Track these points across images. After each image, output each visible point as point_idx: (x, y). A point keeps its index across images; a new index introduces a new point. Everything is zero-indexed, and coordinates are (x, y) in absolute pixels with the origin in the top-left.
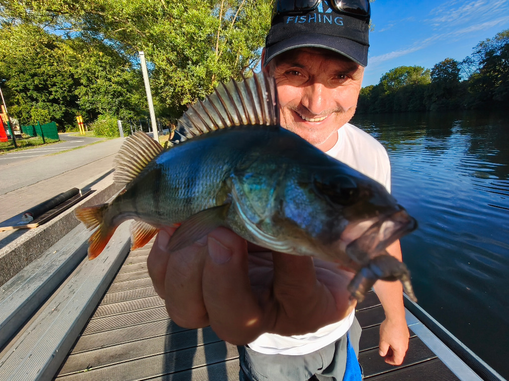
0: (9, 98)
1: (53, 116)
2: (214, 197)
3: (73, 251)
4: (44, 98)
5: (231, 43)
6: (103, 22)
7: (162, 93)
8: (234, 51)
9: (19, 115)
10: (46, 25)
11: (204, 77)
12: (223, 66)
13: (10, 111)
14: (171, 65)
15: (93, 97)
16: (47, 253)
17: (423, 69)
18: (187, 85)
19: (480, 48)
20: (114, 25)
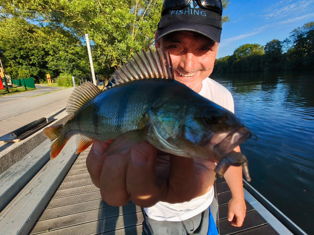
0: (5, 63)
1: (32, 74)
2: (136, 124)
3: (41, 156)
4: (26, 63)
5: (142, 29)
6: (63, 16)
7: (99, 59)
8: (144, 34)
9: (11, 73)
10: (28, 18)
11: (125, 50)
12: (137, 43)
13: (6, 71)
14: (105, 43)
15: (57, 62)
16: (25, 157)
17: (259, 46)
18: (115, 54)
19: (294, 33)
20: (70, 18)
